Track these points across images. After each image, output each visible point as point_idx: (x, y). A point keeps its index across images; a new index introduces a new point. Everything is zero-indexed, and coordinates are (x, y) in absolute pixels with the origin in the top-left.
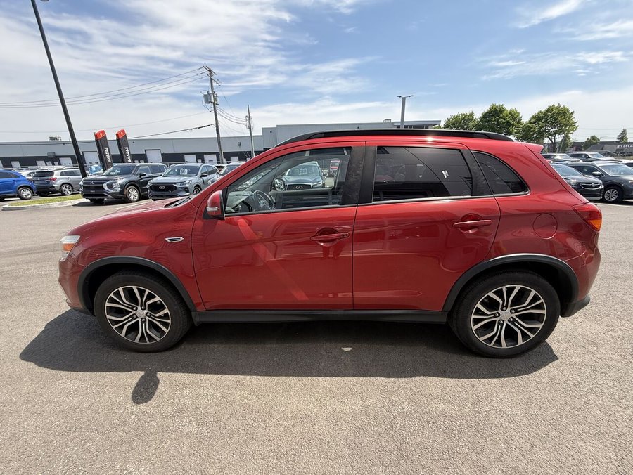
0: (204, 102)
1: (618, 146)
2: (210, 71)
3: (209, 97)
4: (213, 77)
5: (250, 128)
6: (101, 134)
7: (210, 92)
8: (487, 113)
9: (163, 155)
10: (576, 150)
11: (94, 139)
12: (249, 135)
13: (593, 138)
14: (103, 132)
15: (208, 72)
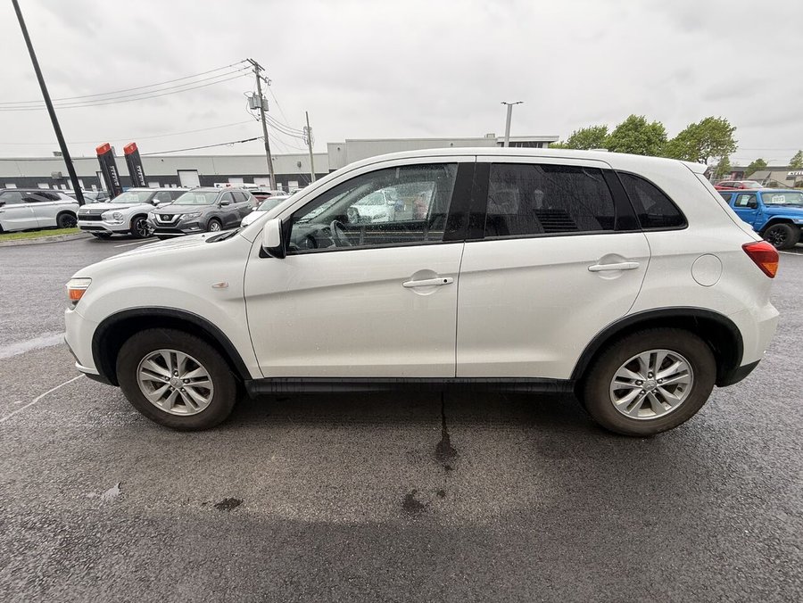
0: (249, 108)
1: (789, 173)
2: (256, 65)
3: (255, 101)
4: (260, 74)
5: (309, 143)
6: (105, 149)
7: (257, 93)
8: (623, 126)
9: (200, 177)
10: (736, 178)
11: (95, 155)
12: (309, 152)
13: (760, 161)
14: (108, 145)
15: (254, 67)
